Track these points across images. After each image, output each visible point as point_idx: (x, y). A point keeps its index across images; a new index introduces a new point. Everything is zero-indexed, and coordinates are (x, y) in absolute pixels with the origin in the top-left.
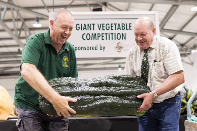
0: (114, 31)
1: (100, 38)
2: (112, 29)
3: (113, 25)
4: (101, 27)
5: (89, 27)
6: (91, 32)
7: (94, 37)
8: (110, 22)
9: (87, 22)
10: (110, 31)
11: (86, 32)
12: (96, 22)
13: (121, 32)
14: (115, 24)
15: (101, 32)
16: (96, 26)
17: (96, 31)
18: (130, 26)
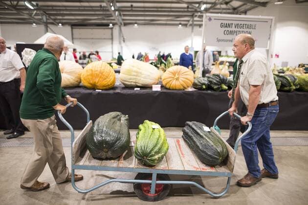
0: (244, 30)
1: (235, 34)
2: (243, 28)
3: (245, 25)
4: (237, 26)
5: (229, 26)
6: (229, 29)
7: (231, 33)
8: (243, 23)
9: (228, 22)
10: (242, 30)
11: (227, 29)
12: (234, 22)
13: (248, 30)
14: (246, 25)
15: (236, 29)
16: (233, 25)
17: (233, 29)
18: (255, 27)
